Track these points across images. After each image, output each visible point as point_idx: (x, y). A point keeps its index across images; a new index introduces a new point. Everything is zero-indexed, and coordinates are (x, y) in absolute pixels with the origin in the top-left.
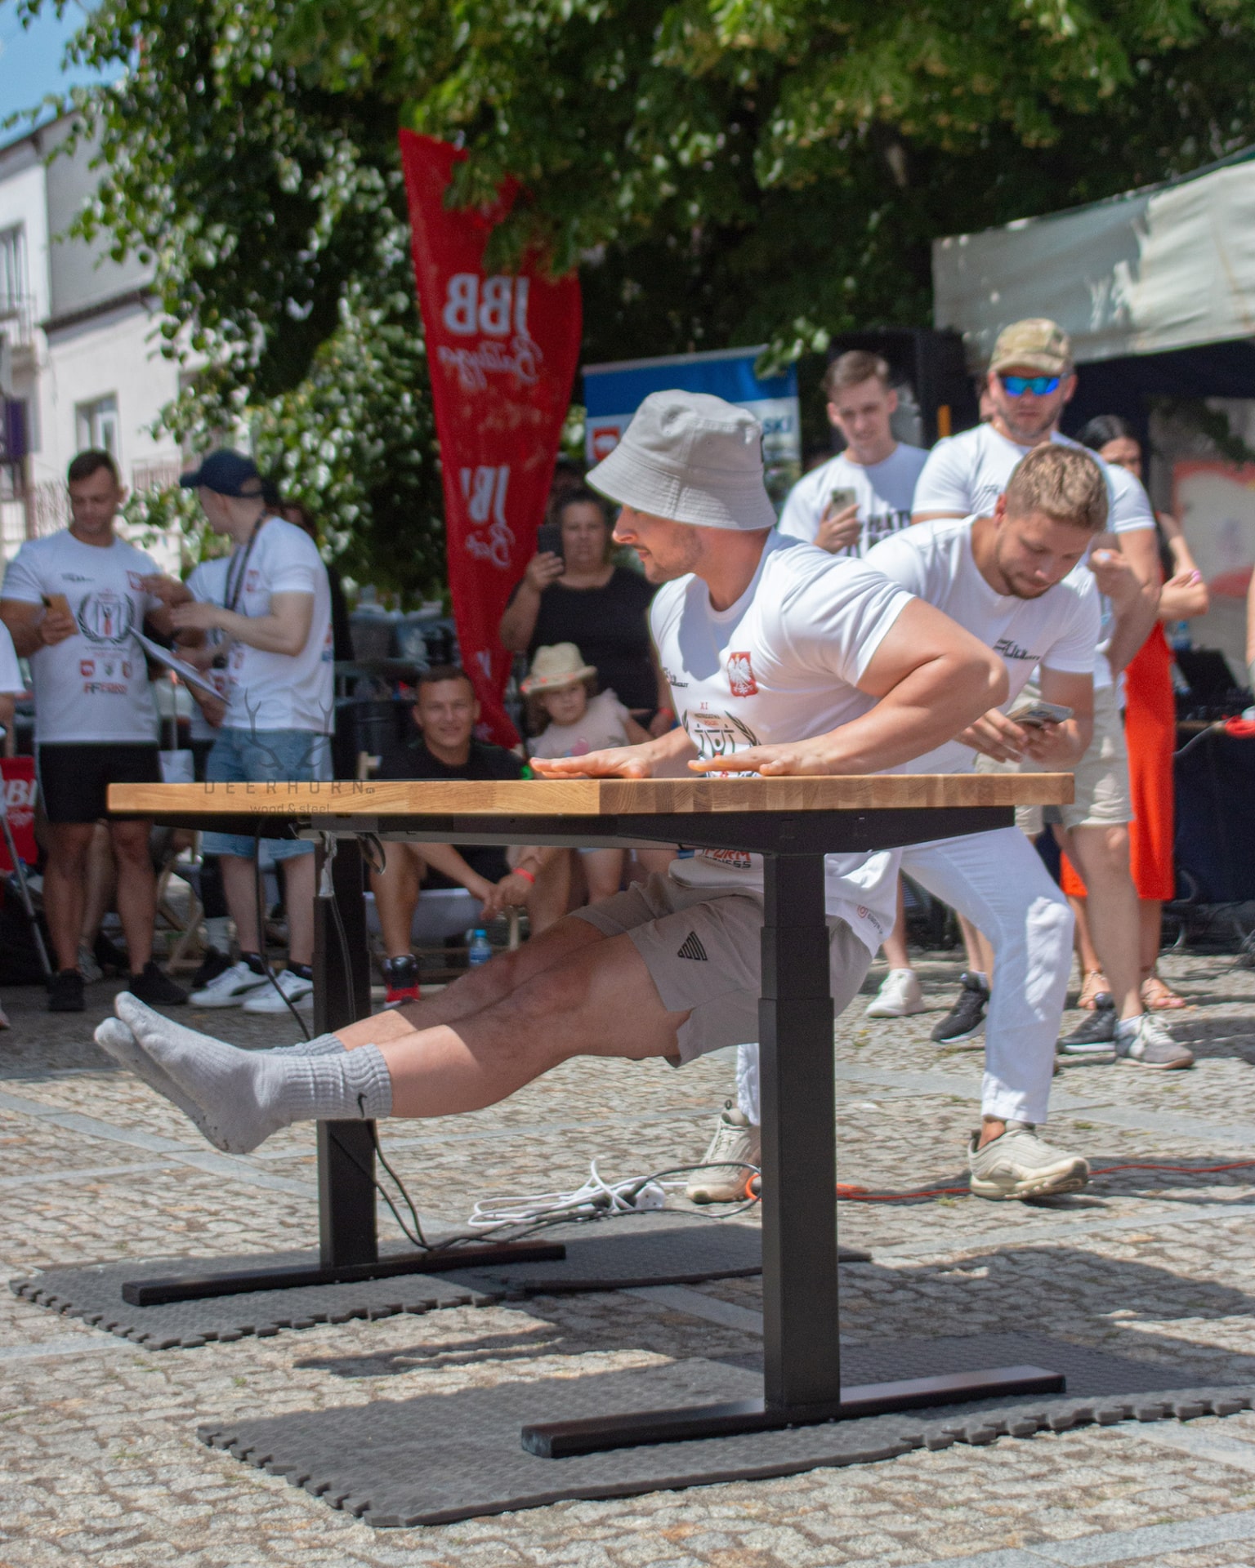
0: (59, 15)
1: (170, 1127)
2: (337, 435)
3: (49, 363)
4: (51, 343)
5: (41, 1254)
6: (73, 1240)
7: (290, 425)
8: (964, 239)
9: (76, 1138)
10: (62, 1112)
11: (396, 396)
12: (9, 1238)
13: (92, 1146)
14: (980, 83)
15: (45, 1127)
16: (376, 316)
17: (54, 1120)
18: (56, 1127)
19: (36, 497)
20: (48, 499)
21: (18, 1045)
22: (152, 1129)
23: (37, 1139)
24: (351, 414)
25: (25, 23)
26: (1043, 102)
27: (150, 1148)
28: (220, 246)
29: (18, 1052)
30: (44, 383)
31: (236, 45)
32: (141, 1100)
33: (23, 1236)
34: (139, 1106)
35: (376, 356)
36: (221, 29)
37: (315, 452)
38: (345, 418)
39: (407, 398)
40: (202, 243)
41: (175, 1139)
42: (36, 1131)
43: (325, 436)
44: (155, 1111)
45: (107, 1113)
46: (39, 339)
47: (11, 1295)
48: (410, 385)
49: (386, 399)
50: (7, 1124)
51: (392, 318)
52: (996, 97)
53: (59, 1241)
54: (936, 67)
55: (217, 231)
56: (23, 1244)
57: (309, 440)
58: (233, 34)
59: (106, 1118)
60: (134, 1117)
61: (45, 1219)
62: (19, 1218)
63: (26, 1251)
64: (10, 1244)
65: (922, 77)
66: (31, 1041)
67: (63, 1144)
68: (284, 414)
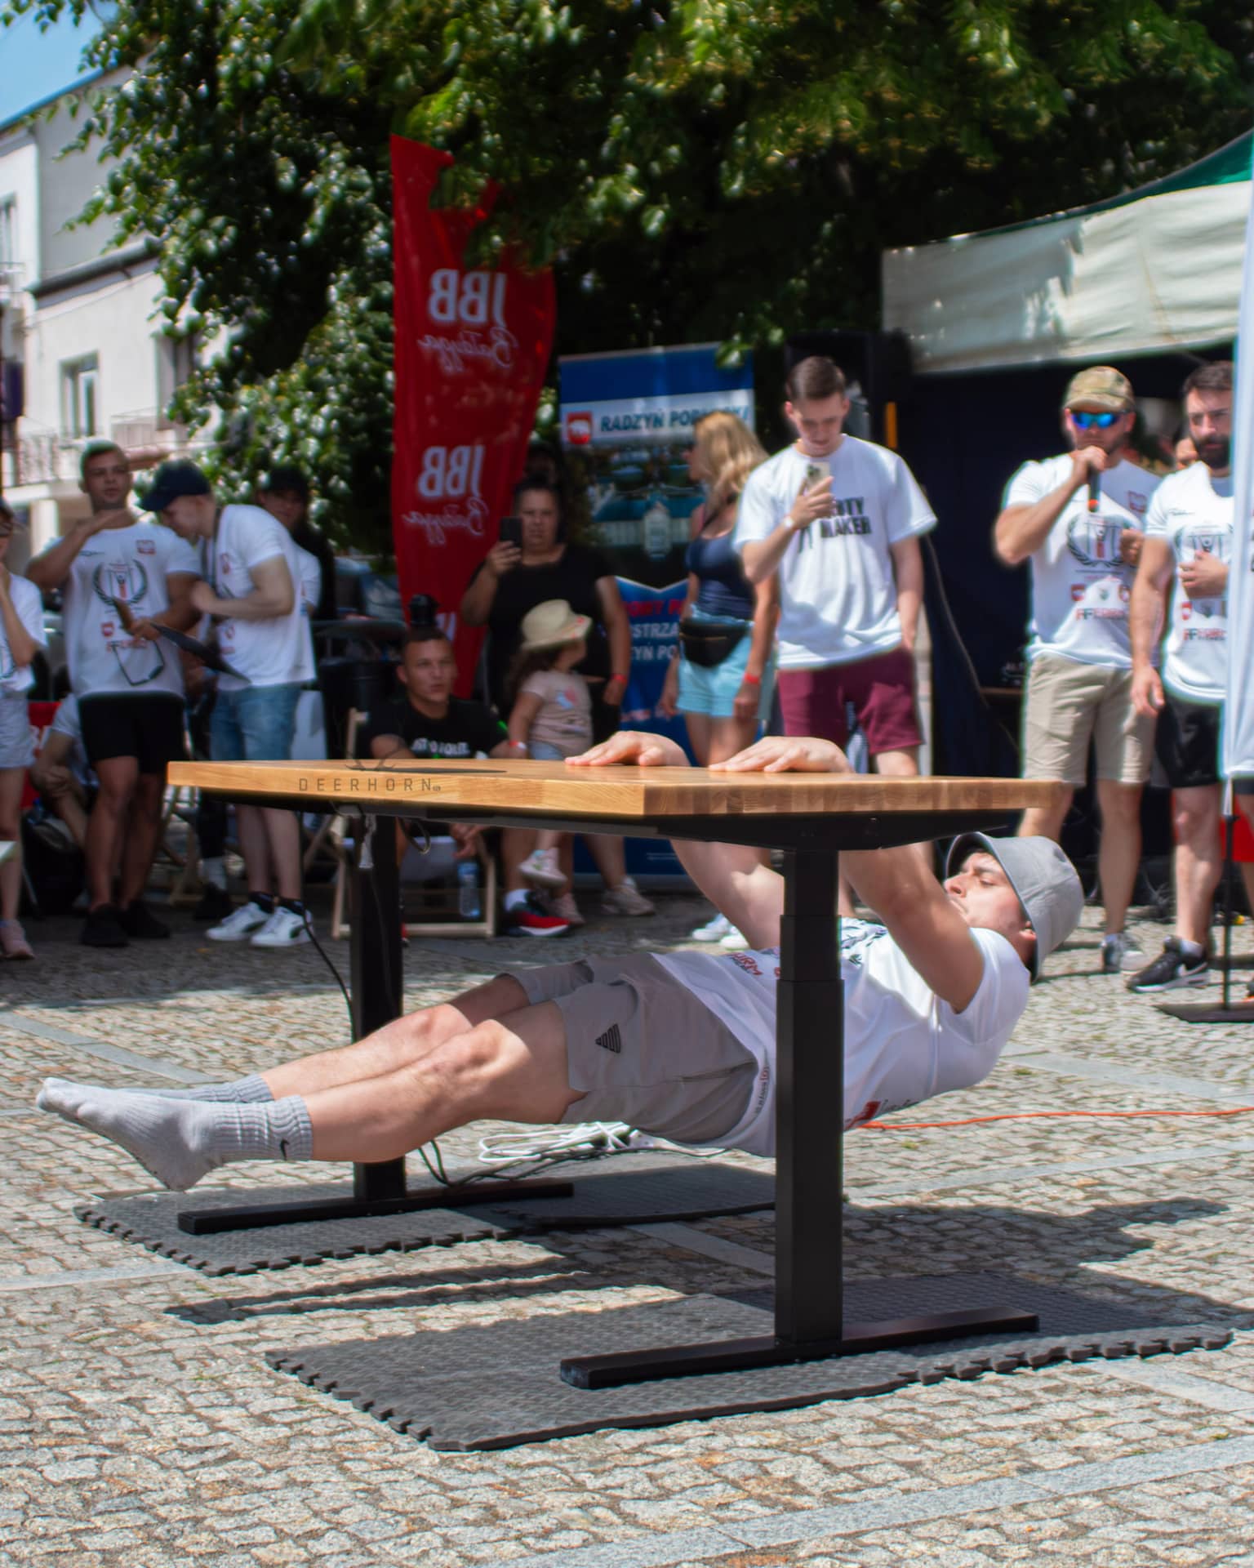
0: (76, 22)
1: (194, 1059)
2: (325, 409)
3: (37, 325)
4: (39, 307)
5: (96, 1181)
6: (123, 1168)
7: (284, 401)
8: (910, 249)
9: (110, 1067)
10: (93, 1042)
11: (380, 374)
12: (65, 1165)
13: (127, 1076)
14: (928, 111)
15: (80, 1057)
16: (363, 302)
17: (87, 1049)
18: (90, 1056)
19: (22, 447)
20: (33, 450)
21: (43, 974)
22: (178, 1061)
23: (75, 1068)
24: (338, 391)
25: (44, 28)
26: (985, 130)
27: (178, 1078)
28: (219, 234)
29: (45, 982)
30: (32, 344)
31: (240, 54)
32: (164, 1031)
33: (78, 1163)
34: (163, 1037)
35: (362, 339)
36: (225, 40)
37: (305, 425)
38: (333, 396)
39: (390, 376)
40: (203, 232)
41: (200, 1070)
42: (72, 1060)
43: (315, 410)
44: (178, 1042)
45: (135, 1044)
46: (28, 303)
47: (75, 1220)
48: (392, 365)
49: (372, 378)
50: (46, 1053)
51: (378, 305)
52: (942, 125)
53: (111, 1168)
54: (889, 96)
55: (218, 221)
56: (78, 1171)
57: (299, 415)
58: (236, 43)
59: (134, 1049)
60: (162, 1048)
61: (95, 1147)
62: (72, 1145)
63: (82, 1178)
64: (67, 1170)
65: (876, 105)
66: (55, 971)
67: (99, 1073)
68: (279, 392)
